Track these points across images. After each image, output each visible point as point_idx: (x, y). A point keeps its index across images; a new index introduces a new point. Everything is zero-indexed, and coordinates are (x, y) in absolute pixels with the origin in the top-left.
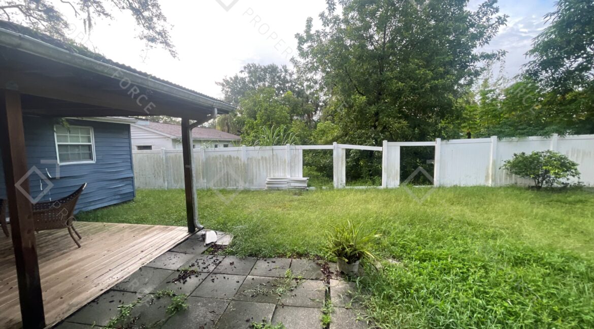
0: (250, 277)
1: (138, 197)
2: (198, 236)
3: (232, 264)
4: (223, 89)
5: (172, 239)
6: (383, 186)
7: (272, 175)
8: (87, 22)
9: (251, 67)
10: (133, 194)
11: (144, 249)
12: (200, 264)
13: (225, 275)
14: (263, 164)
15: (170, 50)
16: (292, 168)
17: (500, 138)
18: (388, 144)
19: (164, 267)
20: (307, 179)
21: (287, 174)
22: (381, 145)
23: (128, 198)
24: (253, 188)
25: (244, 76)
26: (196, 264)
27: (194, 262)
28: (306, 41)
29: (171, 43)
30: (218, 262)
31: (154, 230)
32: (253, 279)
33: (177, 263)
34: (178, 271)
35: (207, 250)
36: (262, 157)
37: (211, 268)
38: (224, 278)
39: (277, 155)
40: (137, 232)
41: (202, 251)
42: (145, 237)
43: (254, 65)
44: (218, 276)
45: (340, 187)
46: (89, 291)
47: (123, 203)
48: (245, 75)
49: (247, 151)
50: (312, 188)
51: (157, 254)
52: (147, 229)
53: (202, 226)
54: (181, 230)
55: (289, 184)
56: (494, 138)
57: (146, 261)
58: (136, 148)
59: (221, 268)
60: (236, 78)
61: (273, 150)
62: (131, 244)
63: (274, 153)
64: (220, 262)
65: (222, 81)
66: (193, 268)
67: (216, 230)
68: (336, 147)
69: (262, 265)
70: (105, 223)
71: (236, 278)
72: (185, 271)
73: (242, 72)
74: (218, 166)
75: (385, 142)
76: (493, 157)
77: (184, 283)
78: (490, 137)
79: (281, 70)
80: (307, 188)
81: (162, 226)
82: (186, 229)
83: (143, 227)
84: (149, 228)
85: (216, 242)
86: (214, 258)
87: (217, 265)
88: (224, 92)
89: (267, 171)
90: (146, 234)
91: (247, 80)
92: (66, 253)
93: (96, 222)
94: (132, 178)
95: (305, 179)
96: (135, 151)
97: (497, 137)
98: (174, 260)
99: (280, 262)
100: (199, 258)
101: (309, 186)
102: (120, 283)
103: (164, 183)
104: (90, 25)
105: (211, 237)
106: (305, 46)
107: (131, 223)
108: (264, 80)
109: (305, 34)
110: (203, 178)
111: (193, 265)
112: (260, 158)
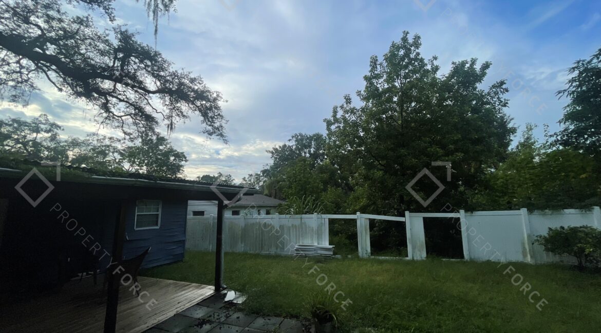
0: (247, 329)
1: (186, 258)
2: (221, 294)
3: (238, 318)
4: (273, 156)
5: (201, 295)
6: (410, 257)
7: (301, 242)
8: (170, 127)
9: (298, 137)
10: (182, 255)
11: (180, 301)
12: (216, 316)
13: (230, 326)
14: (293, 232)
15: (224, 140)
16: (319, 236)
17: (530, 211)
18: (410, 215)
19: (190, 316)
20: (333, 247)
21: (314, 241)
22: (403, 216)
23: (179, 258)
24: (284, 253)
25: (291, 145)
26: (213, 315)
27: (212, 314)
28: (334, 124)
29: (225, 135)
30: (229, 315)
31: (190, 287)
32: (248, 330)
33: (200, 314)
34: (199, 319)
35: (224, 306)
36: (293, 225)
37: (223, 319)
38: (229, 327)
39: (305, 223)
40: (178, 288)
41: (220, 307)
42: (183, 292)
43: (301, 135)
44: (225, 325)
45: (365, 256)
46: (141, 327)
47: (175, 262)
48: (293, 144)
49: (279, 218)
50: (339, 256)
51: (188, 306)
52: (186, 286)
53: (225, 286)
54: (210, 289)
55: (316, 251)
56: (524, 211)
57: (180, 310)
58: (192, 213)
59: (229, 320)
60: (285, 146)
61: (301, 218)
62: (172, 297)
63: (303, 221)
64: (230, 316)
65: (271, 150)
66: (209, 318)
67: (235, 290)
68: (359, 217)
69: (260, 321)
70: (158, 279)
71: (237, 328)
72: (204, 320)
73: (290, 140)
74: (255, 232)
75: (407, 213)
76: (527, 231)
77: (201, 328)
78: (520, 210)
79: (326, 137)
80: (333, 256)
81: (197, 285)
82: (213, 288)
83: (184, 284)
84: (188, 285)
85: (233, 300)
86: (227, 313)
87: (227, 317)
88: (273, 158)
89: (296, 239)
90: (184, 290)
91: (294, 147)
92: (130, 299)
93: (152, 277)
94: (184, 241)
95: (331, 247)
96: (190, 216)
97: (526, 209)
98: (198, 311)
99: (274, 320)
100: (216, 312)
101: (335, 254)
102: (161, 323)
103: (210, 245)
104: (171, 128)
105: (231, 295)
106: (333, 127)
107: (176, 280)
108: (310, 147)
109: (332, 118)
110: (241, 243)
111: (210, 316)
112: (290, 225)
